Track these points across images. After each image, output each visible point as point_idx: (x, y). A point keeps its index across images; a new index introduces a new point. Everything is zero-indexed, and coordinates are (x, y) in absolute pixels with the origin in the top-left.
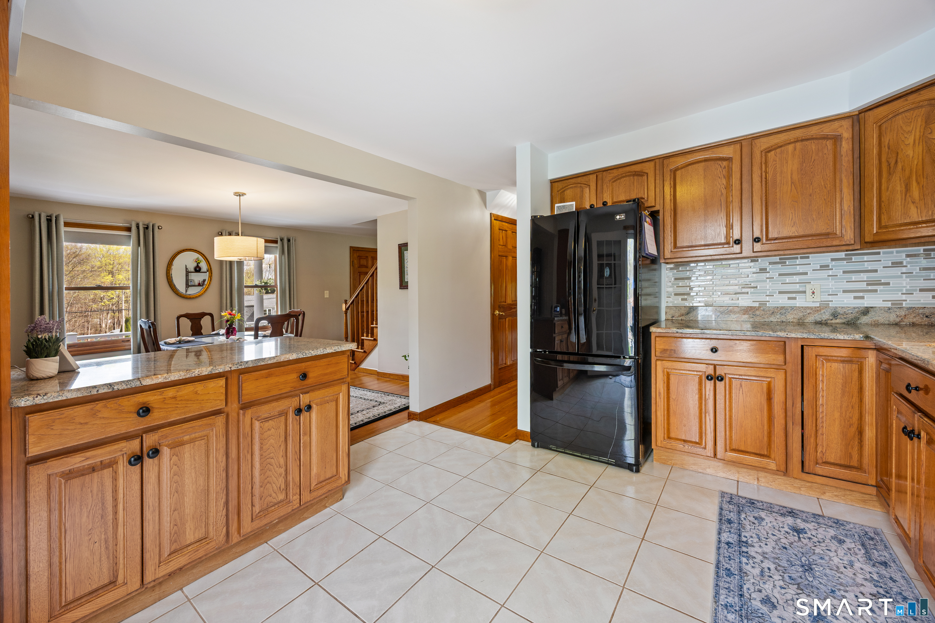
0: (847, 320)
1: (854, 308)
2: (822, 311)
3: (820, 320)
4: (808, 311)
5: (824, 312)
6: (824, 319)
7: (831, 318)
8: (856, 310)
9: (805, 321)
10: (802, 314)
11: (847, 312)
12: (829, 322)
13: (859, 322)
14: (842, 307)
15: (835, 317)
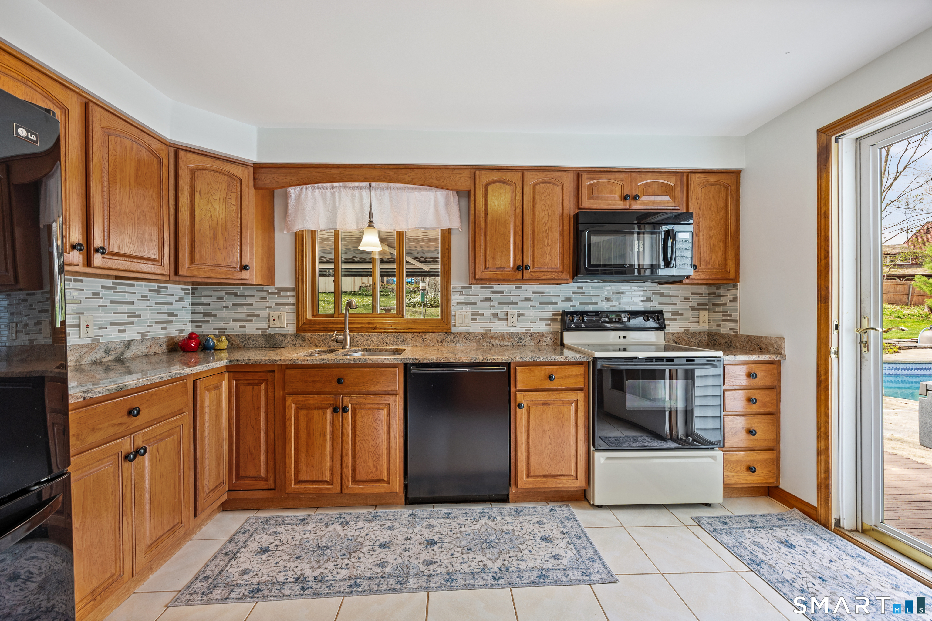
0: (116, 356)
1: (121, 342)
2: (97, 348)
3: (95, 359)
4: (85, 350)
5: (99, 350)
6: (98, 358)
7: (104, 355)
8: (122, 344)
9: (82, 363)
10: (79, 354)
11: (116, 347)
12: (103, 360)
13: (124, 357)
14: (113, 342)
15: (107, 353)
